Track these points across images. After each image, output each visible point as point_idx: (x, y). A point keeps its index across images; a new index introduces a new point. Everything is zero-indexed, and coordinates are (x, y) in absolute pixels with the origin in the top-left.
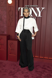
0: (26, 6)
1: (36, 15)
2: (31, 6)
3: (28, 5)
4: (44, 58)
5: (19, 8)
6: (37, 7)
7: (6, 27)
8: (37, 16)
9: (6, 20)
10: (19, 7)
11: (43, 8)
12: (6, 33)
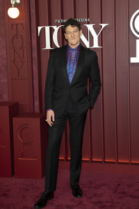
0: (59, 21)
3: (62, 18)
4: (119, 163)
5: (40, 28)
6: (88, 23)
7: (6, 80)
9: (6, 61)
10: (38, 25)
11: (103, 25)
12: (6, 98)
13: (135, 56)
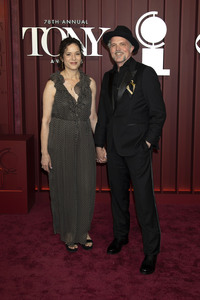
0: (49, 22)
2: (64, 22)
3: (54, 18)
6: (86, 26)
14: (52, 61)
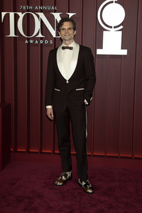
0: (24, 8)
1: (53, 33)
2: (36, 8)
3: (28, 4)
6: (55, 11)
8: (54, 36)
10: (2, 10)
11: (71, 15)
13: (102, 48)
14: (27, 42)
